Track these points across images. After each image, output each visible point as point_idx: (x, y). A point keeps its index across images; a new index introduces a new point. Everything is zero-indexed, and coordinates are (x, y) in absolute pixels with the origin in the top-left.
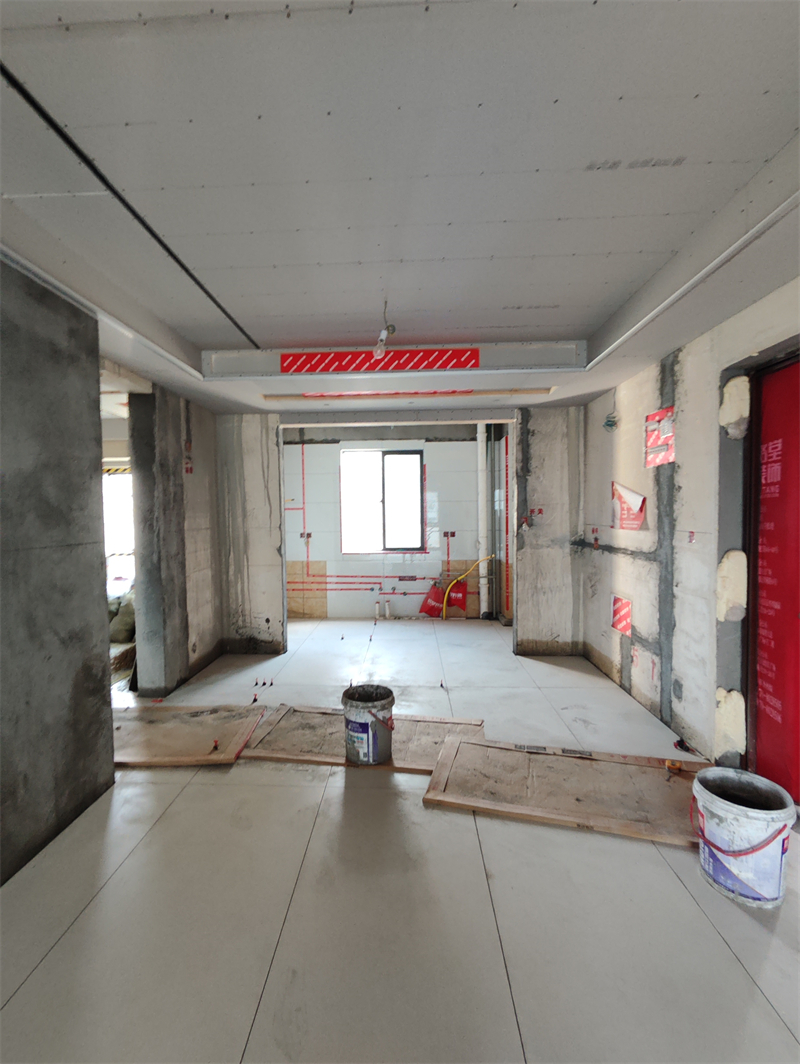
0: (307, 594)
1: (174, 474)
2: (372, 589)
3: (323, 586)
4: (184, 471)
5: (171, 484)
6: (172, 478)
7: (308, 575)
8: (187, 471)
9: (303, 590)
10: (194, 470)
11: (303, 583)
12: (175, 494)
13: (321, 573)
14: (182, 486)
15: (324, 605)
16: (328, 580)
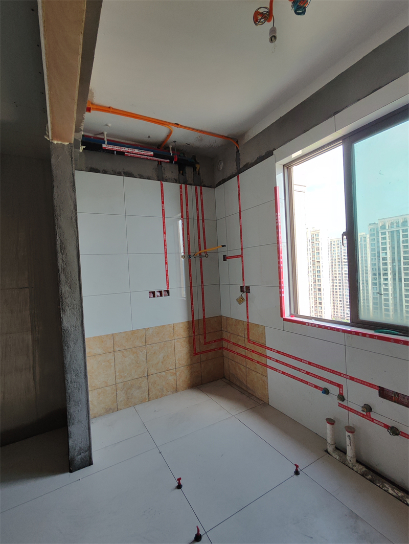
0: (250, 364)
2: (326, 391)
3: (262, 360)
7: (249, 341)
9: (245, 357)
11: (245, 348)
13: (261, 342)
15: (265, 385)
16: (269, 353)
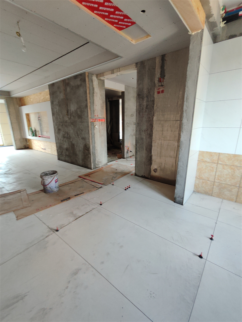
1: (147, 97)
4: (156, 94)
5: (145, 101)
6: (145, 99)
8: (159, 93)
10: (165, 92)
12: (147, 105)
14: (153, 101)
